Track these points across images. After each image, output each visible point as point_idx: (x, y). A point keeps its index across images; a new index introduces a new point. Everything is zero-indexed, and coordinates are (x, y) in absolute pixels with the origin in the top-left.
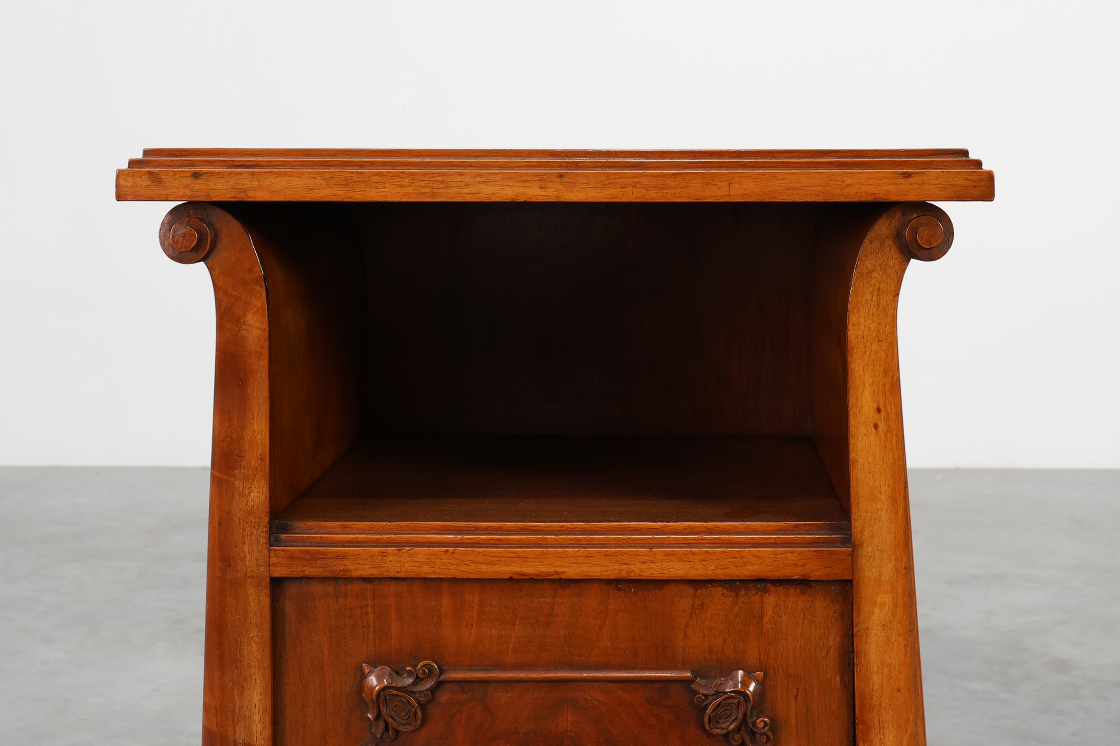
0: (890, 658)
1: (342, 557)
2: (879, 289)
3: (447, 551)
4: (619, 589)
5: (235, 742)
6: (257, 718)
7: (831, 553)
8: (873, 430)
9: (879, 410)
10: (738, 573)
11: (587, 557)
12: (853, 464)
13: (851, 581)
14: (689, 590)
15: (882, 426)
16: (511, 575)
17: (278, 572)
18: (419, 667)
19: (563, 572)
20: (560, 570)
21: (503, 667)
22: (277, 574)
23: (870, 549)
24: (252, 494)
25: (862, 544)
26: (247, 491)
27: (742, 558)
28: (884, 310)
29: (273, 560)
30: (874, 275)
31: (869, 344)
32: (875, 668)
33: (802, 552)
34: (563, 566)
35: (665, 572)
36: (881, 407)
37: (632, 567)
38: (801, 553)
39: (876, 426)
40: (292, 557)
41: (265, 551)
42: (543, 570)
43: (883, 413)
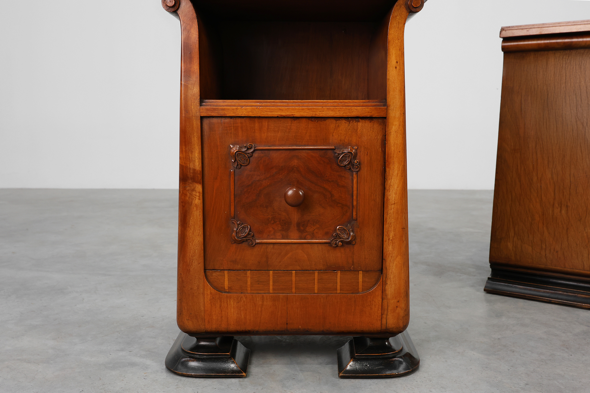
0: (397, 141)
1: (224, 110)
2: (399, 22)
3: (257, 108)
4: (312, 121)
5: (190, 168)
6: (197, 161)
7: (380, 108)
8: (395, 69)
9: (397, 62)
10: (350, 115)
11: (302, 110)
12: (388, 79)
13: (386, 117)
14: (334, 121)
15: (398, 68)
16: (278, 116)
18: (248, 145)
19: (295, 115)
20: (293, 114)
21: (274, 145)
22: (202, 115)
23: (392, 107)
24: (194, 89)
25: (390, 106)
26: (192, 88)
27: (352, 110)
28: (400, 29)
29: (201, 111)
30: (397, 17)
31: (395, 41)
32: (393, 145)
33: (371, 108)
34: (295, 113)
35: (327, 114)
36: (398, 61)
37: (317, 113)
38: (370, 109)
39: (396, 68)
40: (207, 110)
41: (199, 108)
42: (288, 114)
43: (398, 63)
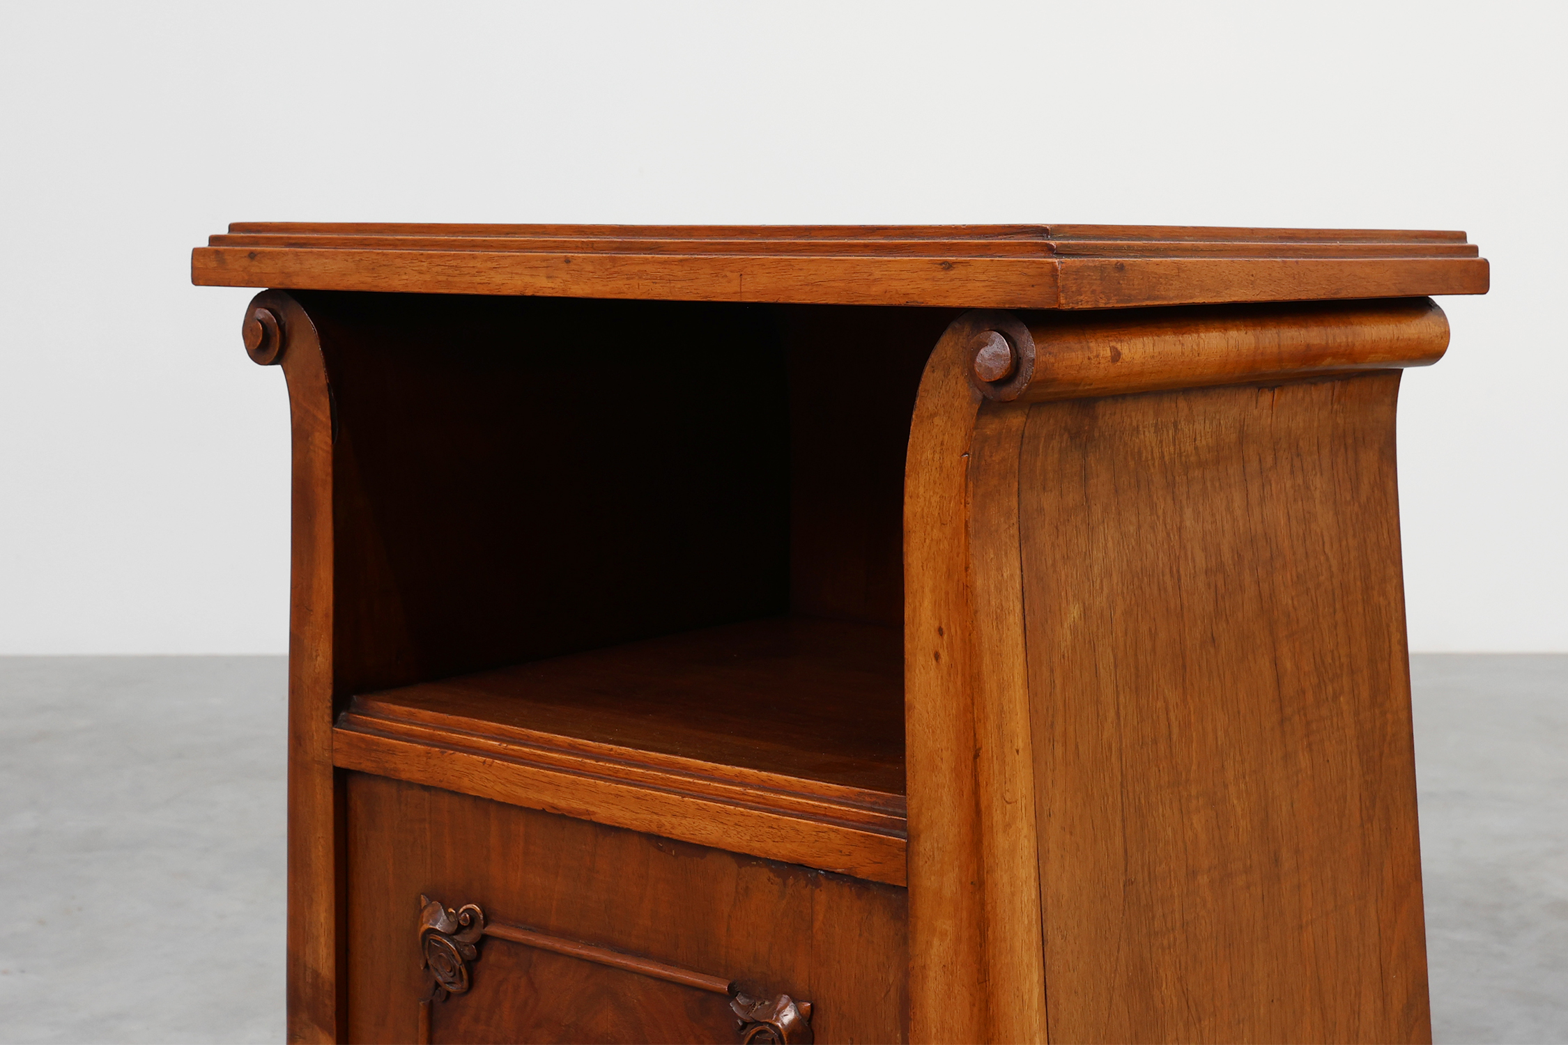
0: (952, 1018)
1: (391, 751)
2: (942, 444)
3: (484, 762)
4: (660, 849)
5: (305, 966)
6: (322, 940)
7: (881, 841)
8: (934, 662)
9: (940, 631)
10: (775, 851)
11: (617, 796)
12: (909, 710)
13: (907, 888)
14: (732, 866)
15: (945, 657)
16: (544, 806)
17: (342, 762)
18: (461, 910)
19: (594, 813)
20: (592, 809)
21: (545, 930)
22: (339, 764)
23: (928, 846)
24: (318, 658)
25: (919, 836)
26: (314, 654)
27: (780, 828)
28: (948, 476)
29: (336, 745)
30: (937, 420)
31: (929, 528)
32: (934, 1030)
33: (847, 833)
34: (592, 804)
35: (697, 833)
36: (943, 626)
37: (663, 820)
38: (846, 835)
39: (937, 656)
40: (351, 744)
41: (329, 732)
42: (575, 805)
43: (945, 636)
